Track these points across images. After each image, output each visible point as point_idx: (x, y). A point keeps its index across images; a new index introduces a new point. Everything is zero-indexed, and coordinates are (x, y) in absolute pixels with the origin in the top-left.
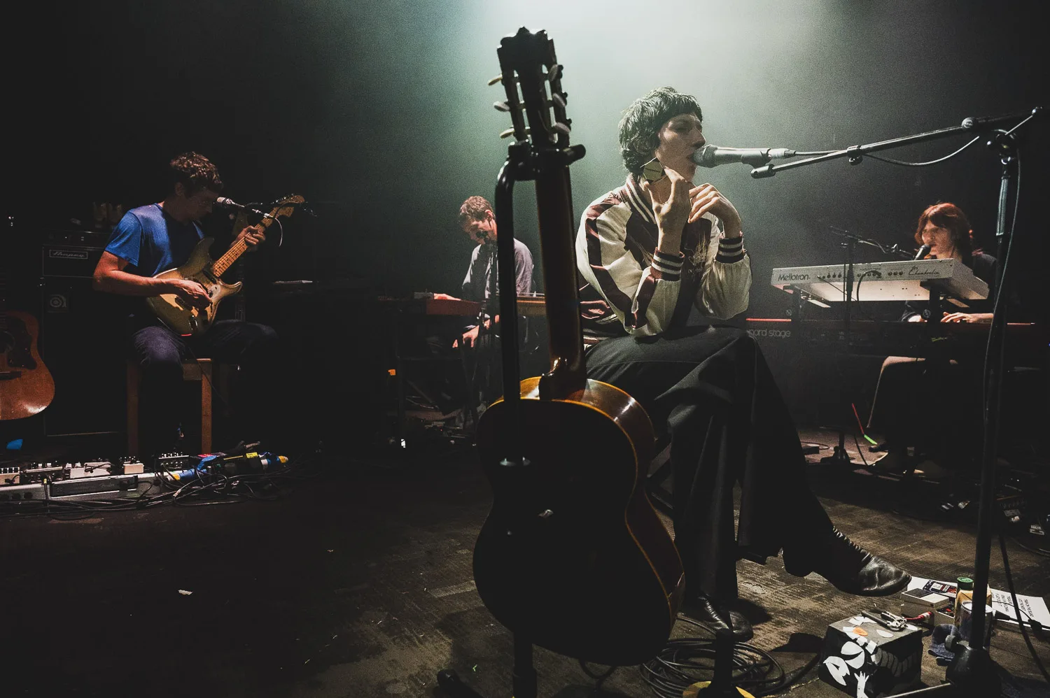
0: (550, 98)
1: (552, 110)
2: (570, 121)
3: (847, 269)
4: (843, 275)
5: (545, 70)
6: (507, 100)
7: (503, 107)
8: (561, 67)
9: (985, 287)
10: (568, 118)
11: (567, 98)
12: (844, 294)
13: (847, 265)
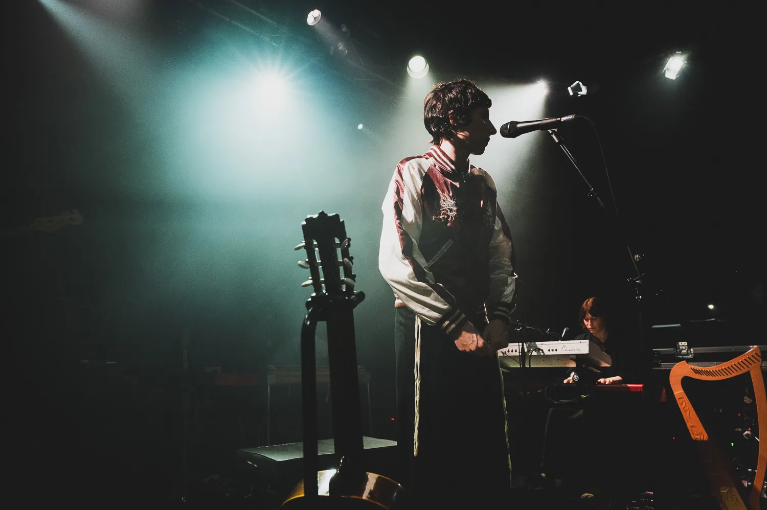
0: (340, 260)
1: (341, 268)
2: (355, 276)
3: (521, 347)
4: (518, 351)
5: (337, 241)
6: (307, 260)
7: (304, 265)
8: (350, 239)
9: (609, 358)
10: (353, 274)
11: (353, 261)
12: (520, 363)
13: (521, 344)
